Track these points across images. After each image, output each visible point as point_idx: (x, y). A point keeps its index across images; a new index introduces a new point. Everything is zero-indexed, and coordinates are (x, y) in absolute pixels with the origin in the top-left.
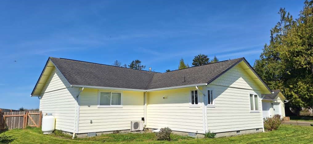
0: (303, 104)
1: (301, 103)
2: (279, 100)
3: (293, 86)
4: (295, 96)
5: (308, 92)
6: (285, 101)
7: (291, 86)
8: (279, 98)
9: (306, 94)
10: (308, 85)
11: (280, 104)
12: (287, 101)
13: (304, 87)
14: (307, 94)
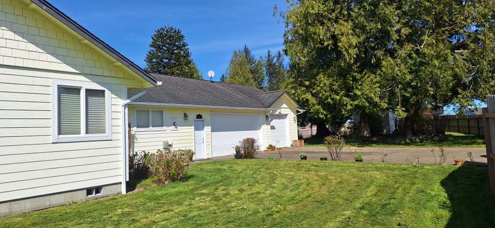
0: (324, 114)
1: (322, 114)
2: (284, 109)
3: (311, 83)
4: (313, 100)
5: (331, 93)
6: (298, 112)
7: (307, 83)
8: (284, 106)
9: (328, 97)
10: (331, 80)
11: (288, 117)
12: (302, 111)
13: (325, 84)
14: (330, 95)
